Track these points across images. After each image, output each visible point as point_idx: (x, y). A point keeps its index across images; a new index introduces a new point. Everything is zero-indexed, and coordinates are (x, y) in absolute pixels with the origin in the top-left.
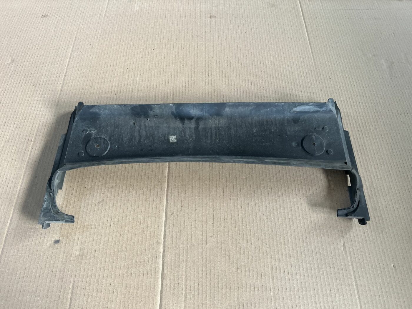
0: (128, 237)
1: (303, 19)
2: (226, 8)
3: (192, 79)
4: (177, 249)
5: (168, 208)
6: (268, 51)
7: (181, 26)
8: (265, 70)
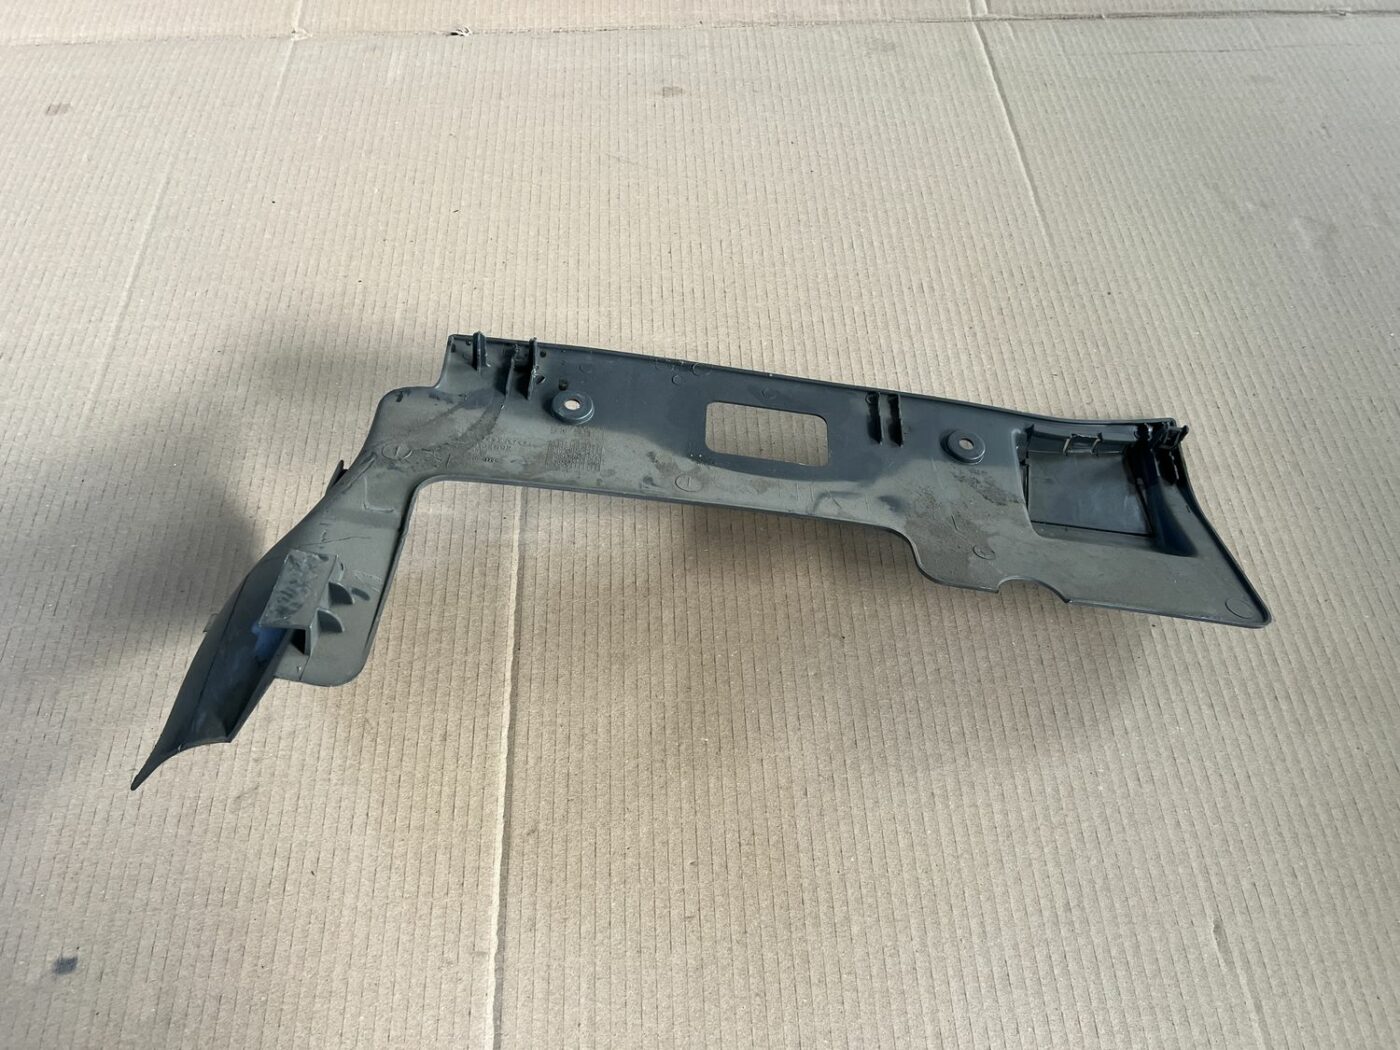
0: (353, 936)
1: (996, 88)
2: (717, 61)
3: (602, 309)
4: (553, 974)
5: (515, 809)
6: (877, 202)
7: (558, 128)
8: (871, 269)
